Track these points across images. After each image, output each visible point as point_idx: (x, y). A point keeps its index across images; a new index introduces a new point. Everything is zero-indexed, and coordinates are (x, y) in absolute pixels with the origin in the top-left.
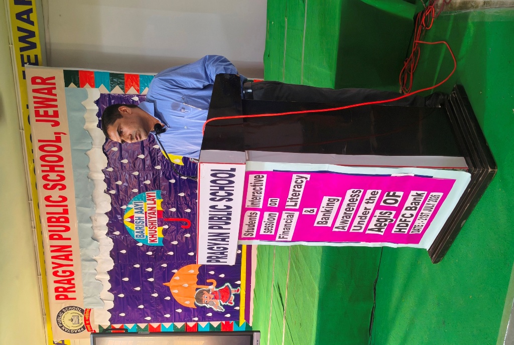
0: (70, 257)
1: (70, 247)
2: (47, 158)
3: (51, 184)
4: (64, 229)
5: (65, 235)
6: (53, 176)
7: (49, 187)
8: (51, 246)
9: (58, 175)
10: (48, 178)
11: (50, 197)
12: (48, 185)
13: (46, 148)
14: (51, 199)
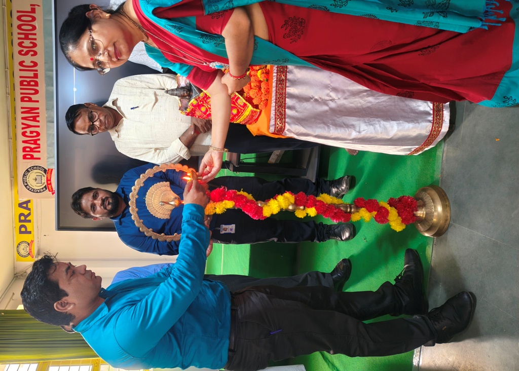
0: (38, 119)
1: (38, 109)
2: (23, 27)
3: (25, 50)
4: (33, 92)
5: (34, 97)
6: (27, 43)
7: (23, 53)
8: (22, 108)
9: (31, 43)
10: (23, 45)
11: (24, 62)
12: (23, 51)
13: (23, 18)
14: (24, 64)
